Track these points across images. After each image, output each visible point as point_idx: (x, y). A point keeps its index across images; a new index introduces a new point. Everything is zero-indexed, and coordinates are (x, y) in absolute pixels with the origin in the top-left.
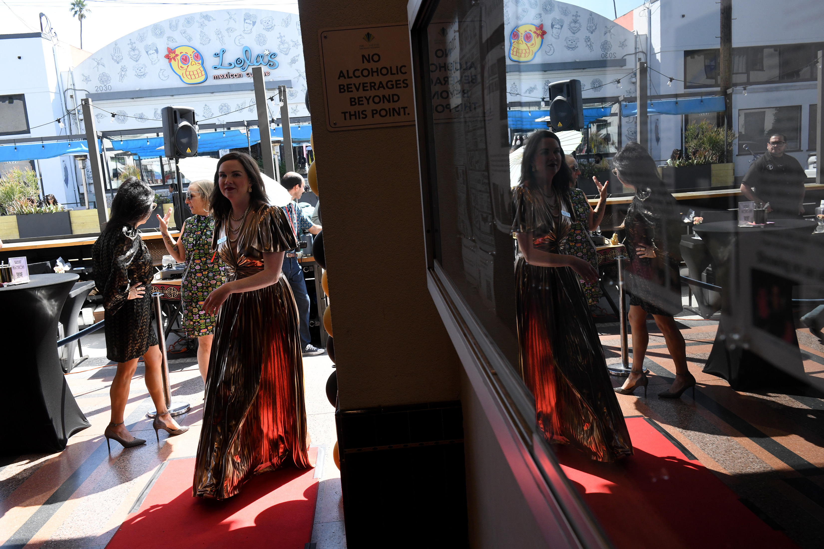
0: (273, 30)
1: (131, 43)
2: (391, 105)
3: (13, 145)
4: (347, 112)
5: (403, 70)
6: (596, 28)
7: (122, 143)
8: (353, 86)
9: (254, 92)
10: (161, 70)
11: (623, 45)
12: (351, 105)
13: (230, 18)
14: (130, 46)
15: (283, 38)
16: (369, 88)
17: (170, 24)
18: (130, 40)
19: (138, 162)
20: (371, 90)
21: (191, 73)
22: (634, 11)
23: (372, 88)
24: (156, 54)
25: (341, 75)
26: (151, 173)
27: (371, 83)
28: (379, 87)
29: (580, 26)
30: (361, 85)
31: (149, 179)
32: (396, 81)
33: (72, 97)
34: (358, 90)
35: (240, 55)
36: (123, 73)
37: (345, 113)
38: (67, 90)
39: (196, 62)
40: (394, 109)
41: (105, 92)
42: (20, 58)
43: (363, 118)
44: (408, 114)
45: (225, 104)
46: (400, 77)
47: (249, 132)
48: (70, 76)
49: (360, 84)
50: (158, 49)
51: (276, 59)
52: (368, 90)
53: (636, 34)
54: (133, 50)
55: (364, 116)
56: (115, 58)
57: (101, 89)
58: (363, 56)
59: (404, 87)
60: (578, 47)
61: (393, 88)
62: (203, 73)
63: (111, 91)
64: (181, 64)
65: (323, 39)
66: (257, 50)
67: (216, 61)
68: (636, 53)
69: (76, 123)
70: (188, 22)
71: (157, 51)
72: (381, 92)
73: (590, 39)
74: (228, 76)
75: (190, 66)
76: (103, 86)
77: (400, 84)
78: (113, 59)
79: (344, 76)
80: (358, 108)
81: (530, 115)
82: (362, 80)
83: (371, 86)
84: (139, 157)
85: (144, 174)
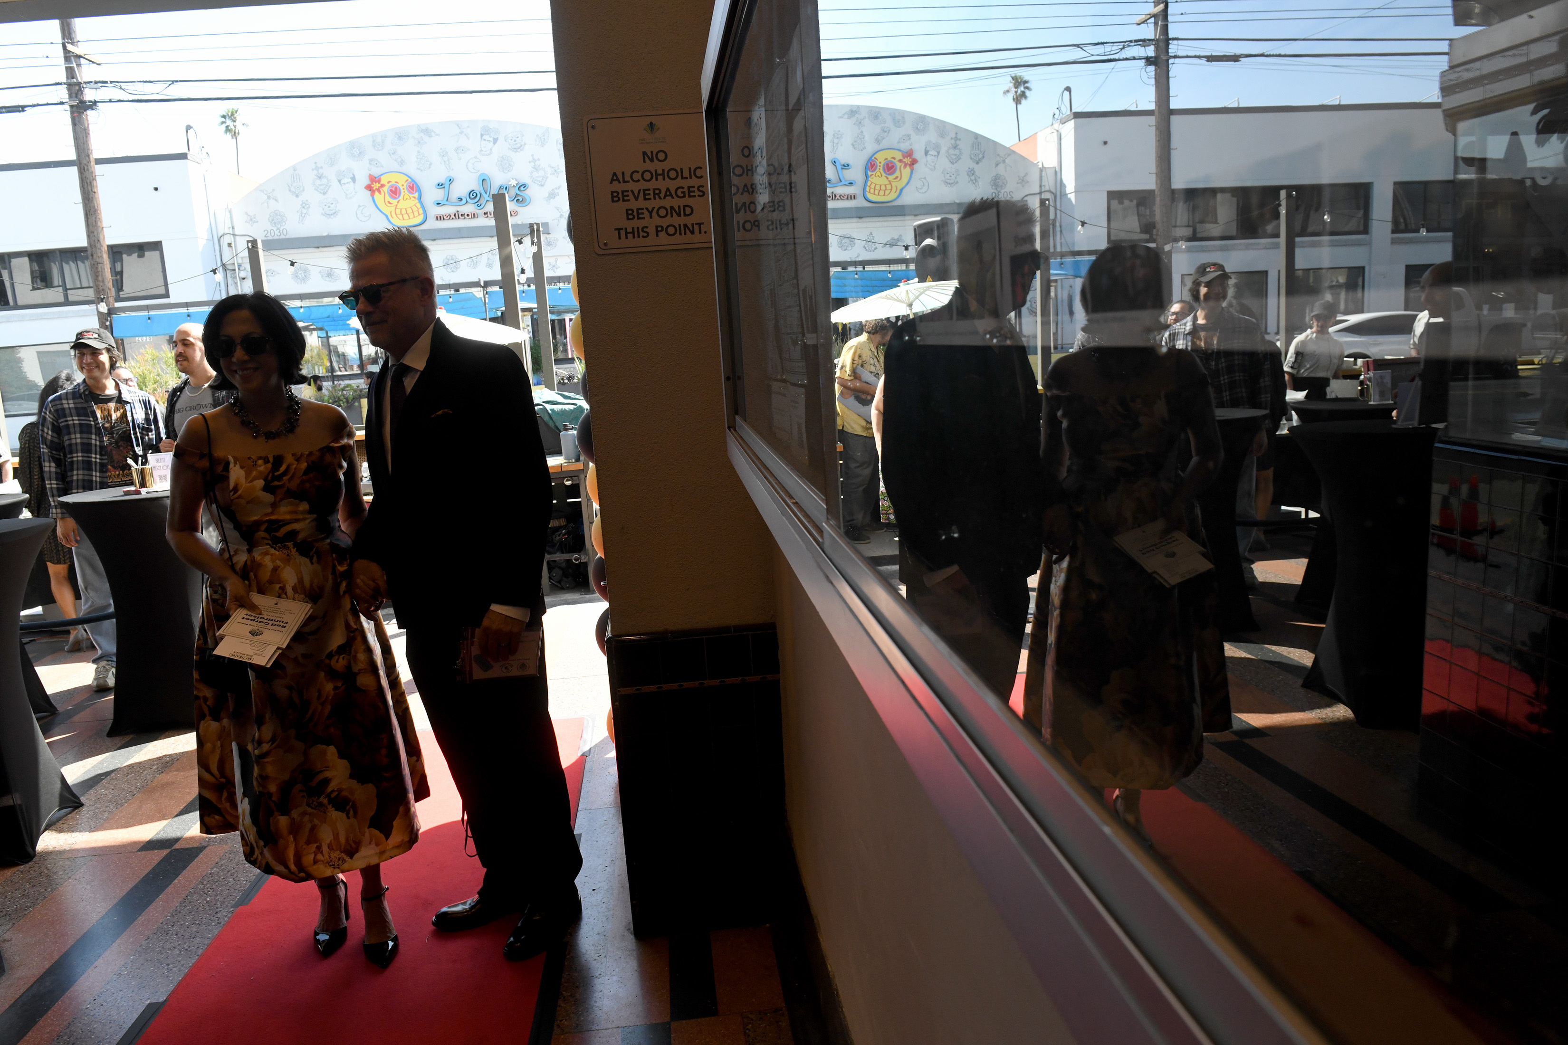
0: (522, 150)
1: (317, 169)
2: (682, 220)
3: (145, 313)
4: (622, 229)
5: (698, 173)
6: (983, 157)
7: (302, 310)
8: (630, 193)
9: (496, 239)
10: (359, 206)
11: (1023, 181)
12: (628, 219)
13: (461, 133)
14: (315, 172)
15: (538, 163)
16: (652, 196)
17: (374, 141)
18: (316, 163)
19: (325, 340)
20: (655, 199)
21: (404, 212)
22: (1038, 134)
23: (657, 196)
24: (352, 183)
25: (614, 178)
26: (343, 357)
27: (654, 190)
28: (666, 196)
29: (961, 153)
30: (642, 192)
31: (341, 366)
32: (689, 188)
33: (230, 245)
34: (636, 199)
35: (476, 186)
36: (304, 211)
37: (619, 230)
38: (224, 235)
39: (411, 196)
40: (685, 226)
41: (278, 238)
42: (156, 189)
43: (643, 237)
44: (705, 232)
45: (452, 256)
46: (694, 182)
47: (487, 296)
48: (228, 215)
49: (640, 190)
50: (356, 177)
51: (526, 192)
52: (650, 199)
53: (1040, 166)
54: (320, 178)
55: (645, 234)
56: (293, 189)
57: (273, 234)
58: (645, 153)
59: (699, 196)
60: (957, 182)
61: (684, 196)
62: (421, 211)
63: (287, 237)
64: (388, 198)
65: (590, 128)
66: (499, 180)
67: (440, 195)
68: (1040, 193)
69: (236, 283)
70: (400, 138)
71: (354, 179)
72: (668, 202)
73: (975, 172)
74: (457, 216)
75: (401, 201)
76: (275, 229)
77: (694, 192)
78: (290, 190)
79: (618, 180)
80: (636, 223)
81: (890, 276)
82: (643, 185)
83: (655, 194)
84: (327, 333)
85: (334, 359)
